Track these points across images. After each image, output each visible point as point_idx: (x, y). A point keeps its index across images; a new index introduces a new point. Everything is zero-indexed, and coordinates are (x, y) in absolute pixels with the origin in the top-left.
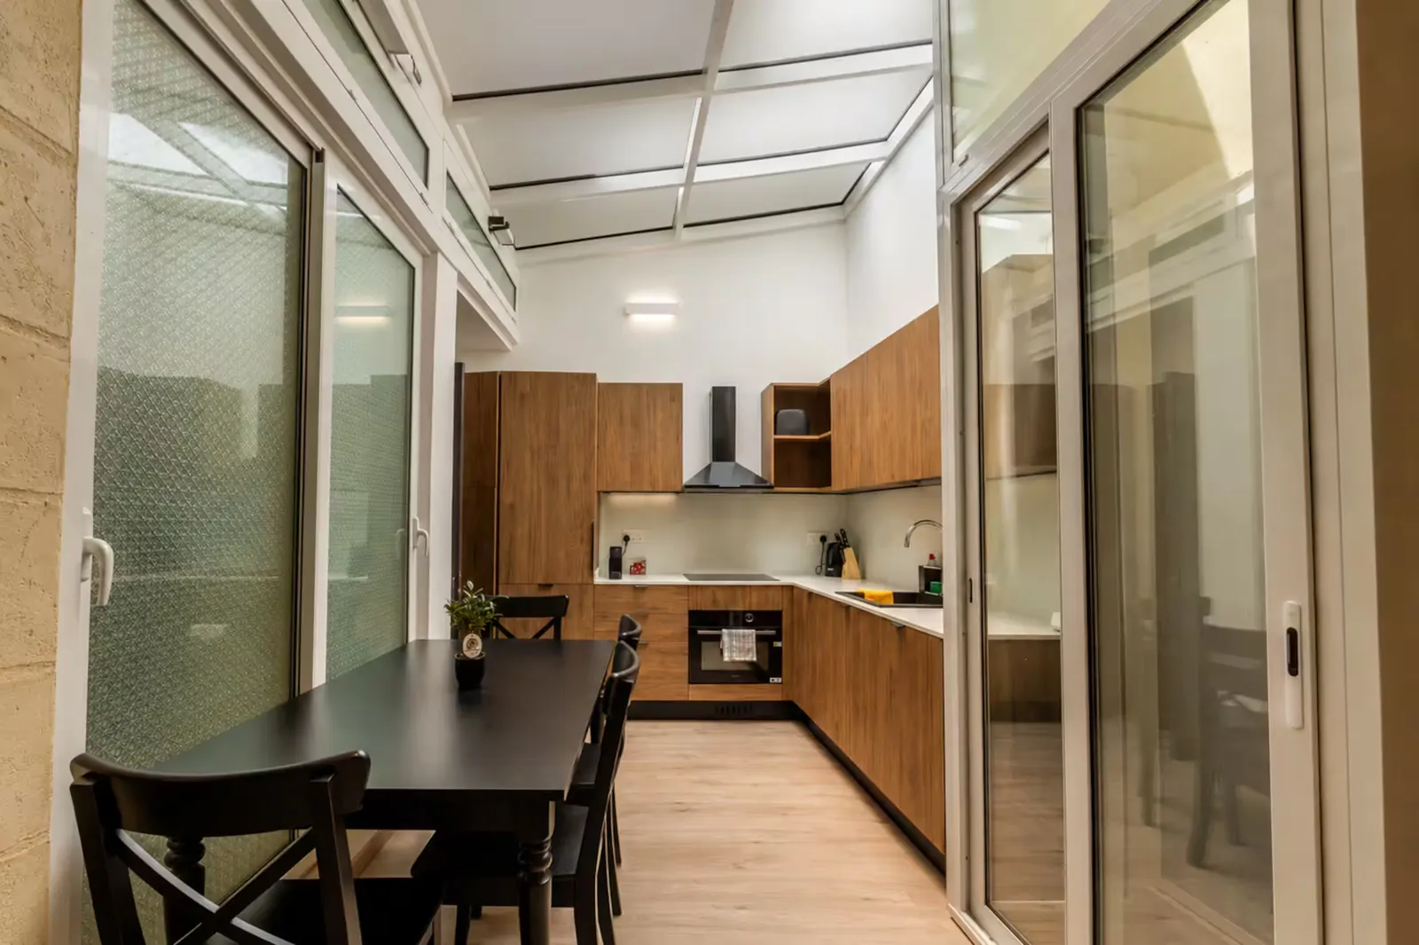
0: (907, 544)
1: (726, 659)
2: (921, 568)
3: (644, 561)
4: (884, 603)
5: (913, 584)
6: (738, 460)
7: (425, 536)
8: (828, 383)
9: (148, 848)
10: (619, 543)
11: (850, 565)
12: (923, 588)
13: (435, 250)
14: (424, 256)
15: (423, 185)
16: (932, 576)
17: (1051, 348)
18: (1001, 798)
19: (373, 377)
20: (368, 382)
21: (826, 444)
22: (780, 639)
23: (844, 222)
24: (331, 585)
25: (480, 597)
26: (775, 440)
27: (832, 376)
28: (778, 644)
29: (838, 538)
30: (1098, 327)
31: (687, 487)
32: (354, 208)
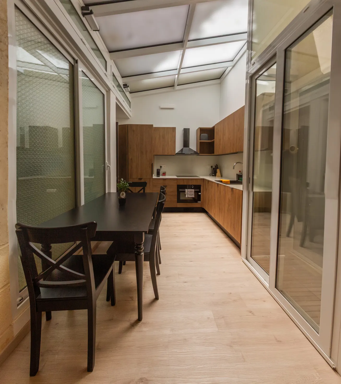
0: (234, 168)
1: (186, 196)
2: (237, 174)
3: (166, 173)
4: (228, 183)
5: (235, 178)
6: (190, 147)
7: (109, 166)
8: (214, 127)
9: (36, 246)
10: (159, 168)
11: (218, 173)
12: (237, 180)
13: (109, 89)
14: (107, 91)
15: (106, 71)
16: (240, 177)
17: (273, 117)
18: (255, 231)
19: (93, 125)
20: (92, 126)
21: (213, 143)
22: (200, 192)
23: (220, 83)
24: (85, 179)
25: (125, 183)
26: (200, 142)
27: (215, 125)
28: (200, 194)
29: (216, 167)
30: (287, 112)
31: (177, 154)
32: (86, 76)
